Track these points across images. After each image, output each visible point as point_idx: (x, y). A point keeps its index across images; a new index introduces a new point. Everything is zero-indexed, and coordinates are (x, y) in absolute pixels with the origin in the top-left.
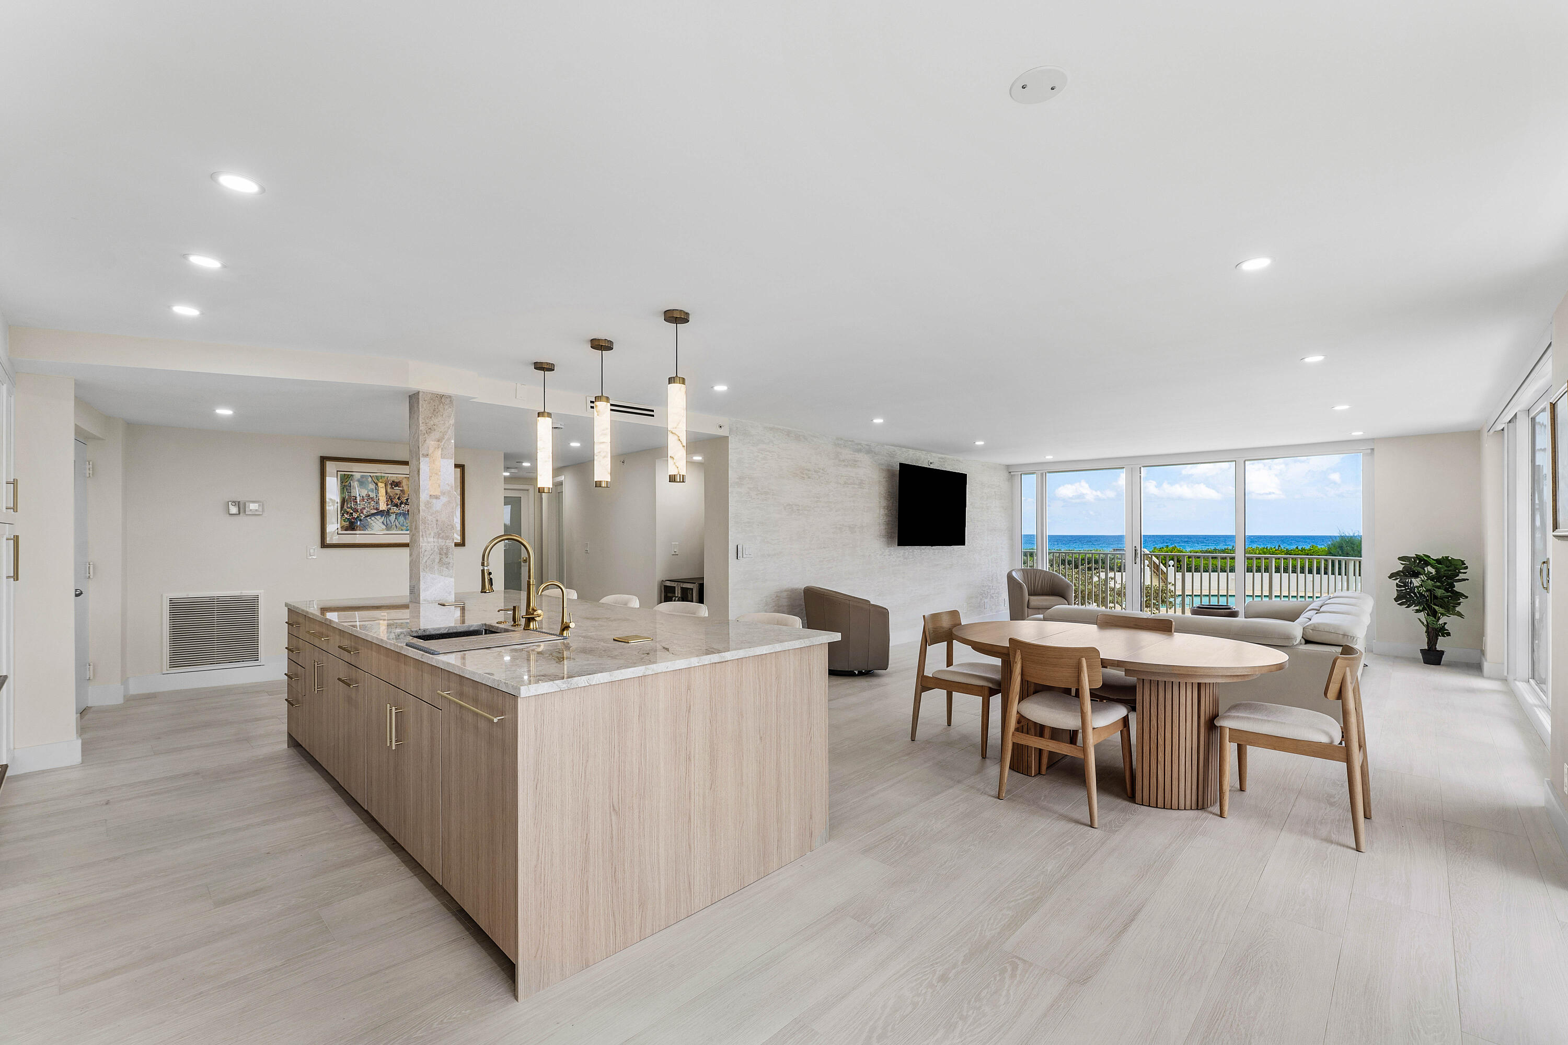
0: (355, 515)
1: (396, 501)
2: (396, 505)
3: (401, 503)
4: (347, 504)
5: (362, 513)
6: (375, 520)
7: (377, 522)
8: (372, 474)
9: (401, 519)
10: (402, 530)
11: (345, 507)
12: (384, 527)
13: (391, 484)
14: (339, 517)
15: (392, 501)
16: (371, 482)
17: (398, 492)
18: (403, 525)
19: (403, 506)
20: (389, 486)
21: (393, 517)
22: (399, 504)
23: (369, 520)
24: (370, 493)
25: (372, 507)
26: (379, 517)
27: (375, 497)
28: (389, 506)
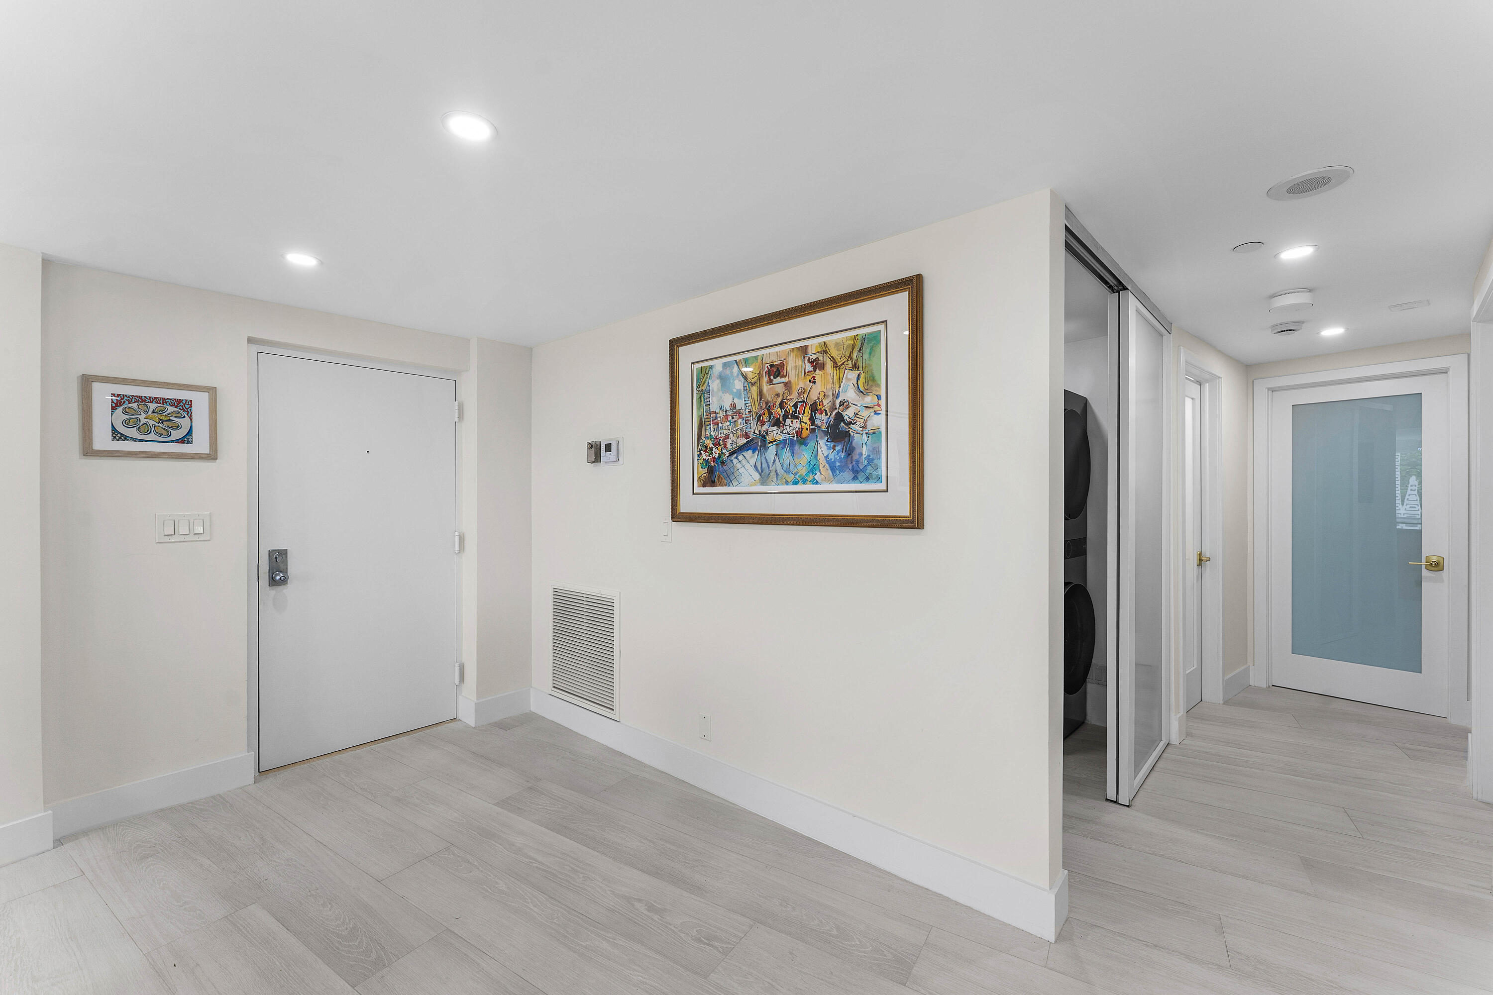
0: (716, 452)
1: (778, 412)
2: (777, 423)
3: (786, 417)
4: (705, 429)
5: (725, 446)
6: (744, 462)
7: (747, 466)
8: (738, 358)
9: (786, 454)
10: (787, 483)
11: (703, 438)
12: (757, 476)
13: (769, 373)
14: (696, 458)
15: (770, 414)
16: (738, 375)
17: (780, 389)
18: (788, 471)
19: (788, 421)
20: (765, 379)
21: (772, 449)
22: (781, 419)
23: (735, 461)
24: (736, 401)
25: (739, 432)
26: (750, 452)
27: (744, 408)
28: (765, 427)
